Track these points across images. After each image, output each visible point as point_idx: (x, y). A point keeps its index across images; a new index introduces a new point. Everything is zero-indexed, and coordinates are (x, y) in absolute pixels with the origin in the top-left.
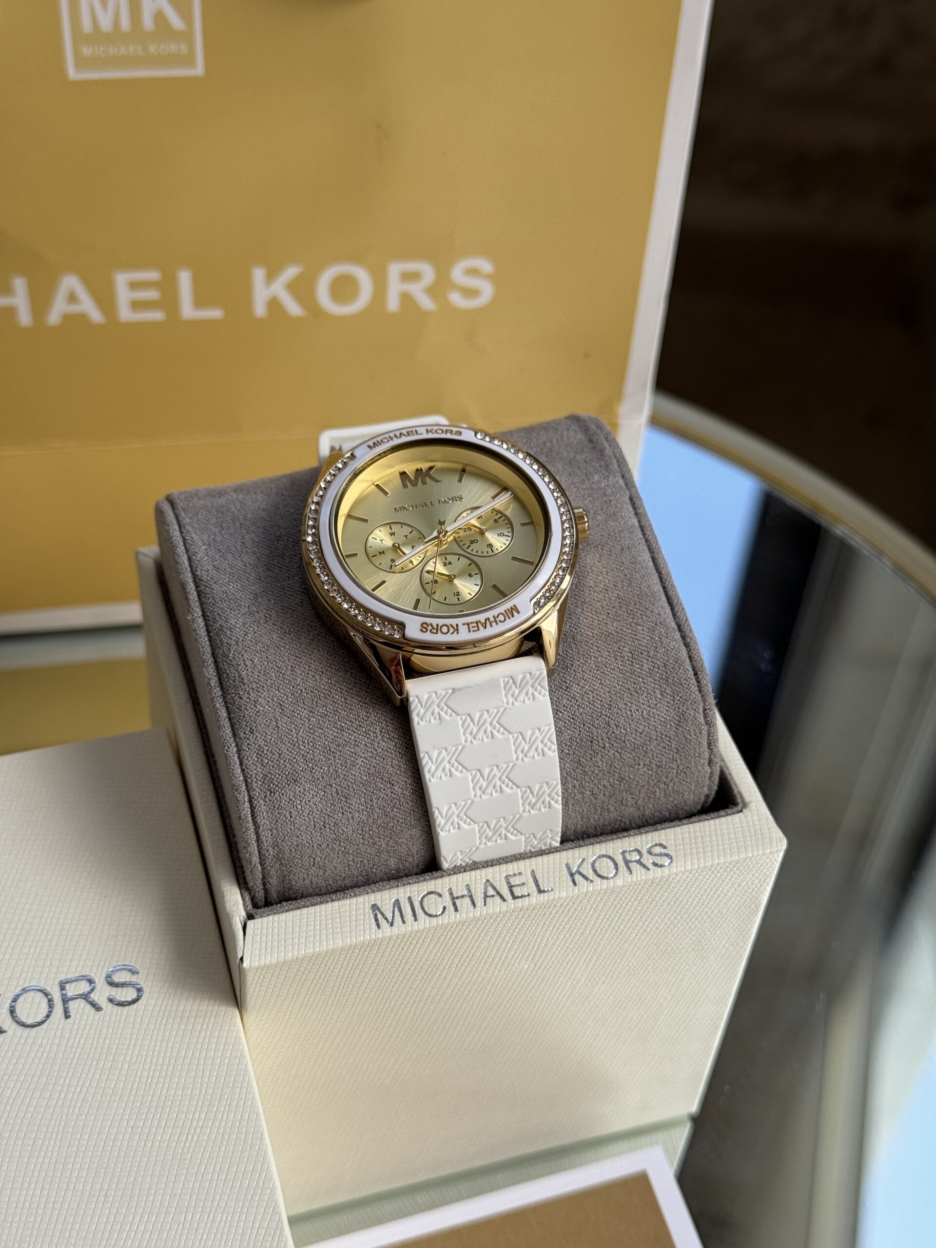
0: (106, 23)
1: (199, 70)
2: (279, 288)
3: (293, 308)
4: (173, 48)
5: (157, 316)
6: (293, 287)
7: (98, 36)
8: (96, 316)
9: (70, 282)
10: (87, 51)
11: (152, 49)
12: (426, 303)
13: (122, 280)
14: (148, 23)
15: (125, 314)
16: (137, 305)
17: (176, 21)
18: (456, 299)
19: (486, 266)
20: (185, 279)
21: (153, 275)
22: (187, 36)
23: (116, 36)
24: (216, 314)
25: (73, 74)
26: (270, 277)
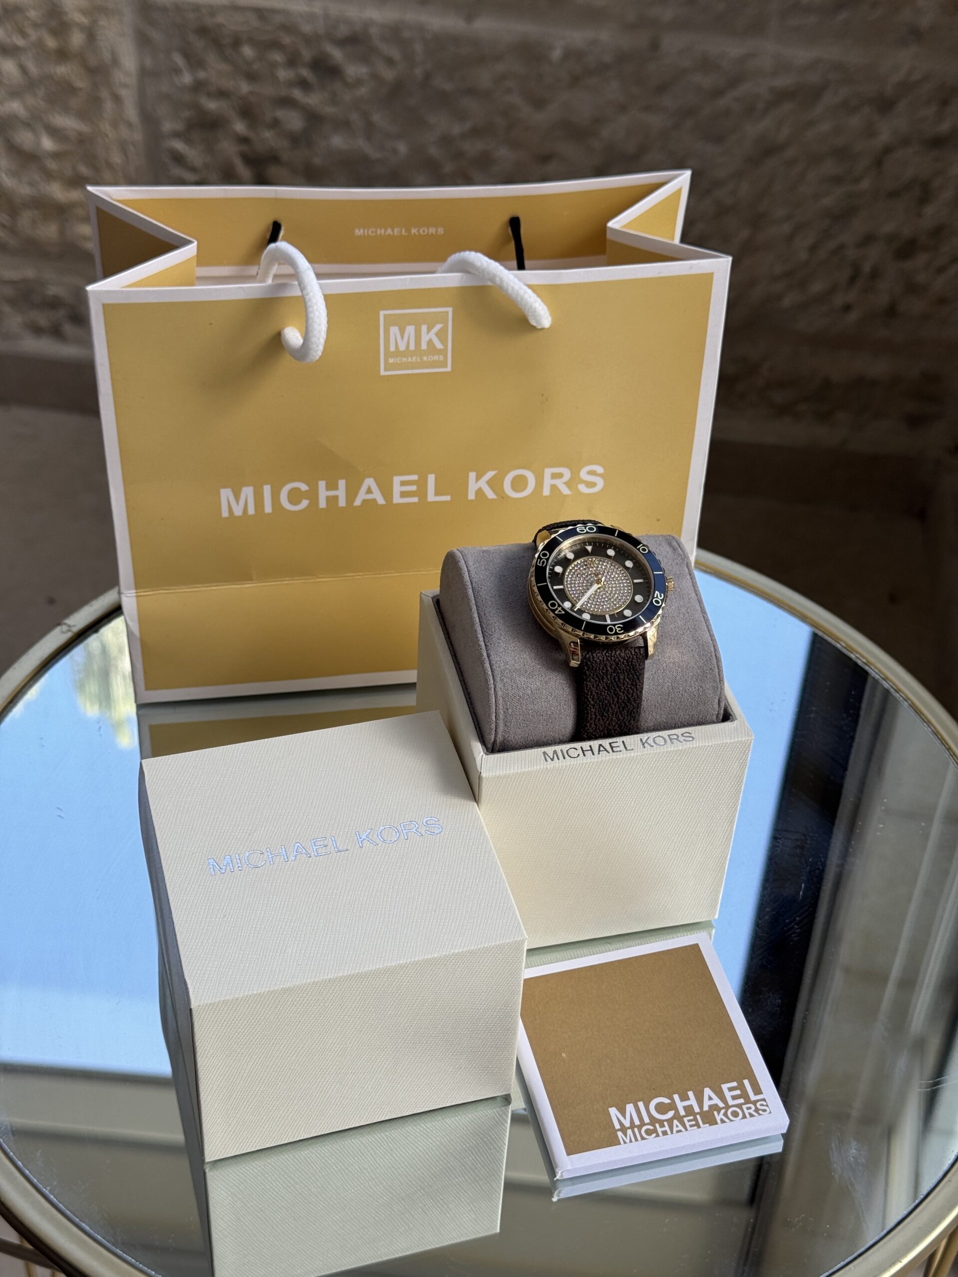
0: (402, 347)
1: (449, 369)
2: (483, 483)
3: (491, 495)
4: (436, 358)
5: (415, 500)
6: (489, 483)
7: (398, 353)
8: (381, 501)
9: (370, 482)
10: (391, 361)
11: (425, 358)
12: (566, 491)
13: (397, 480)
14: (424, 346)
15: (397, 499)
16: (403, 494)
17: (439, 345)
18: (581, 488)
19: (600, 470)
20: (431, 479)
21: (415, 477)
22: (443, 352)
23: (407, 353)
24: (447, 498)
25: (383, 373)
26: (478, 478)
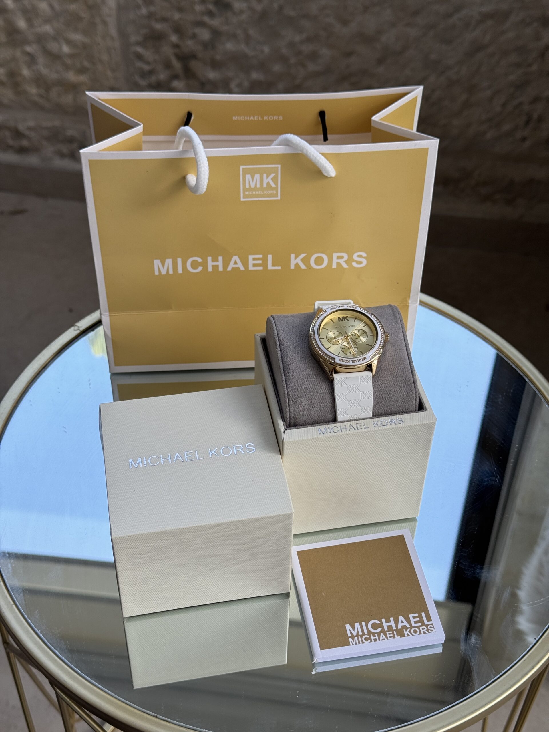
0: (253, 186)
1: (279, 198)
2: (298, 261)
3: (303, 267)
4: (272, 192)
5: (261, 268)
6: (302, 260)
7: (250, 189)
8: (242, 268)
9: (236, 258)
10: (247, 193)
11: (265, 192)
12: (345, 266)
13: (251, 257)
14: (265, 185)
15: (251, 268)
16: (254, 265)
17: (273, 185)
18: (354, 264)
19: (364, 255)
20: (270, 257)
21: (261, 256)
22: (276, 189)
23: (256, 189)
24: (279, 268)
25: (242, 199)
26: (296, 258)
